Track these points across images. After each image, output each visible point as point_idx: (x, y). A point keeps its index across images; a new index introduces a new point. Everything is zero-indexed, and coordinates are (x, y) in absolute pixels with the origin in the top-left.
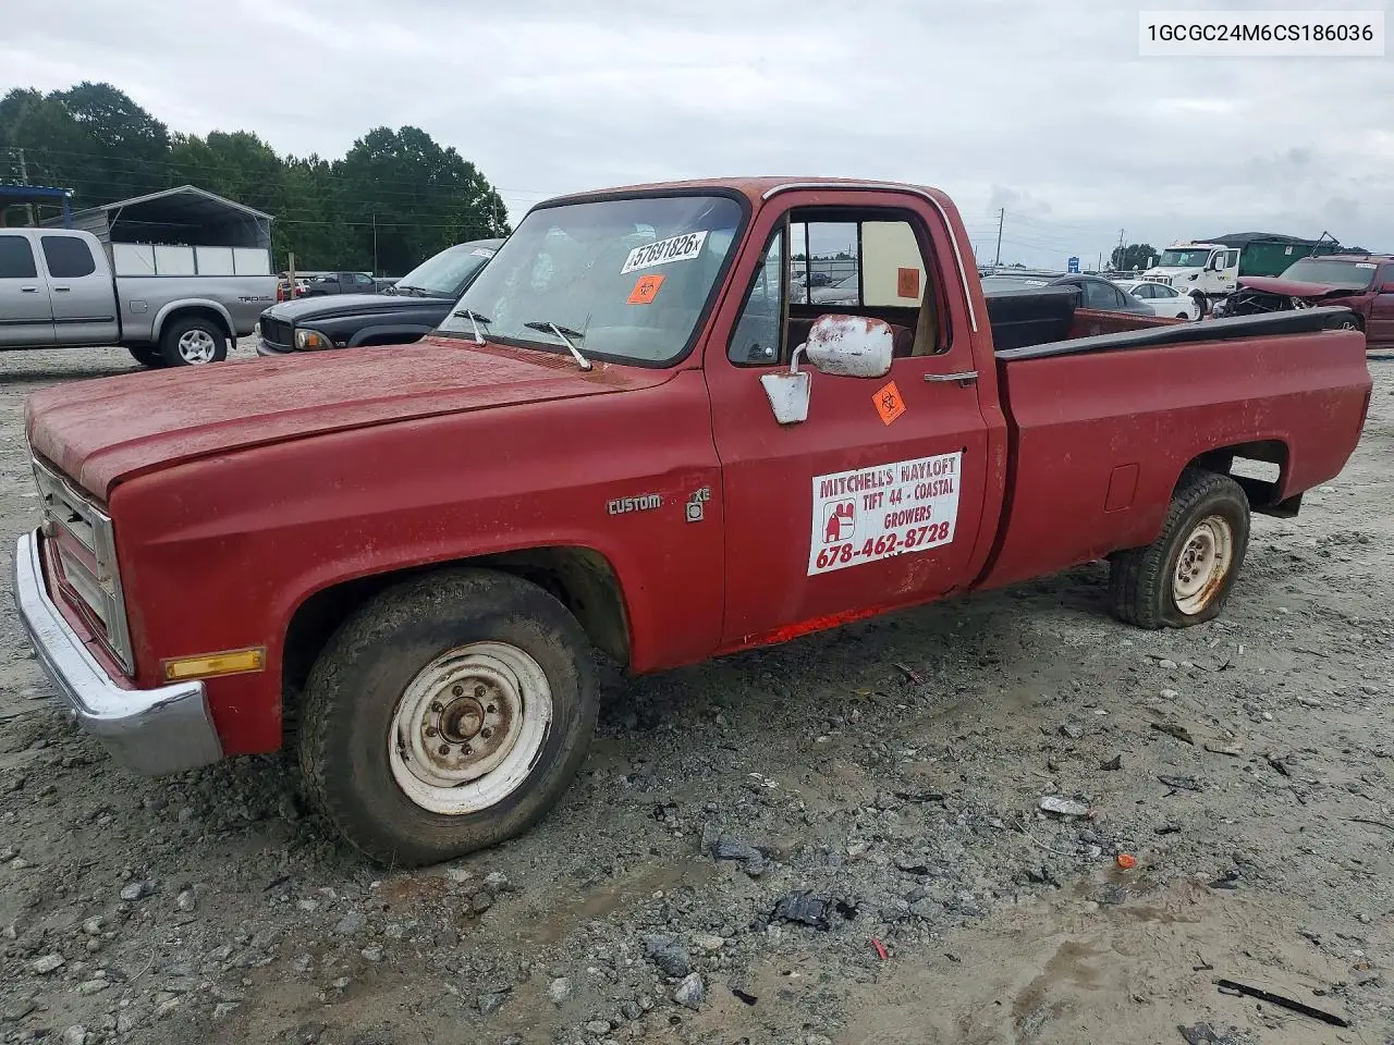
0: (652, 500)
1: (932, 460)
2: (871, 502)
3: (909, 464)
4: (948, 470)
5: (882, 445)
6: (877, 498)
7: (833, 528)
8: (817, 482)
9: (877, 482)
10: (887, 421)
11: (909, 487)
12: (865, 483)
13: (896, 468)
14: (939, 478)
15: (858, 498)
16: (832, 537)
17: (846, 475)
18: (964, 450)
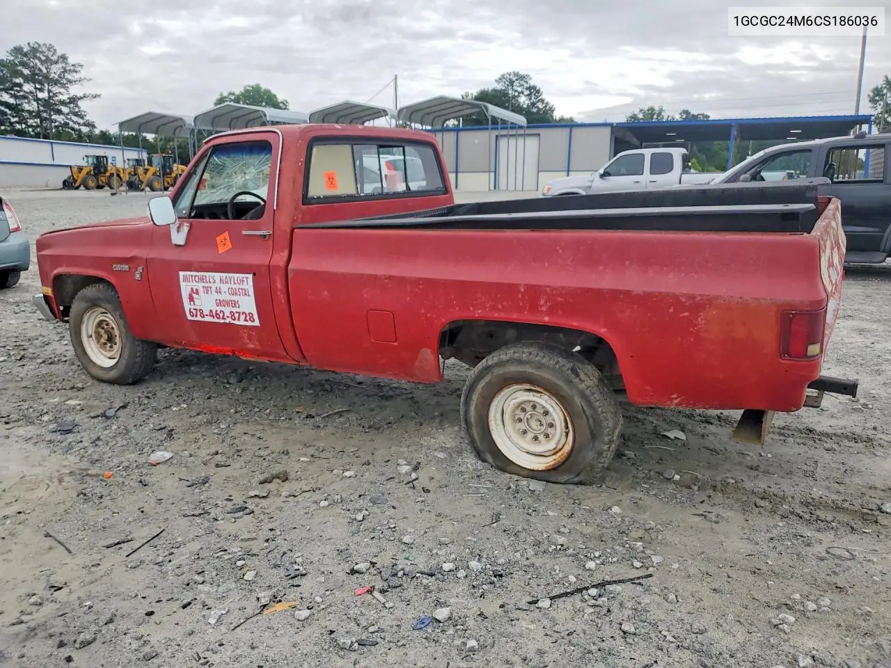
0: (126, 267)
1: (236, 275)
2: (207, 290)
3: (224, 275)
4: (245, 283)
5: (209, 262)
6: (209, 289)
7: (191, 299)
8: (181, 274)
9: (208, 280)
10: (220, 252)
11: (224, 287)
12: (202, 280)
13: (217, 275)
14: (241, 286)
15: (200, 286)
16: (192, 303)
17: (194, 273)
18: (254, 274)
